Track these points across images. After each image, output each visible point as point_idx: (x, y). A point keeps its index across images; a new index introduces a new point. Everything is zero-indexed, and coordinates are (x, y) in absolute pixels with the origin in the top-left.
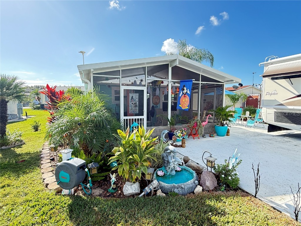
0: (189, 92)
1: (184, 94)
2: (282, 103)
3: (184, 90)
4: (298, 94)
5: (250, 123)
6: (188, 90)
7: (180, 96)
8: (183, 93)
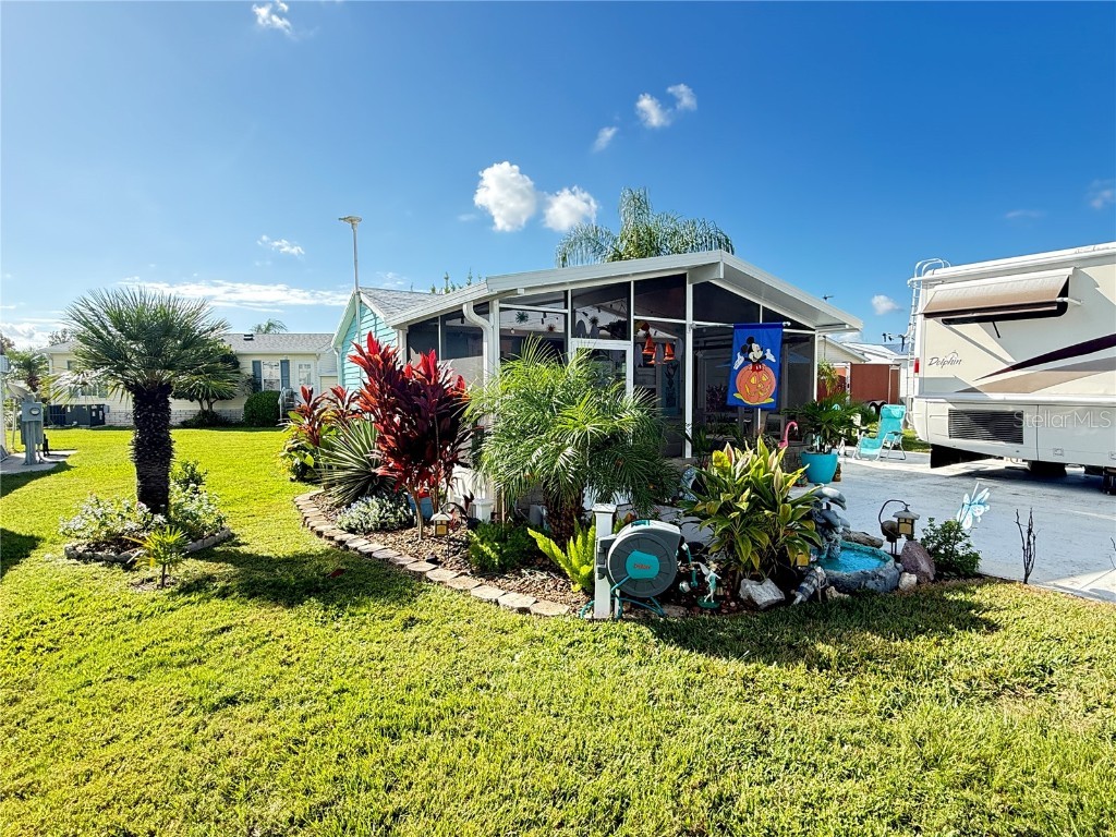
0: (770, 357)
1: (754, 364)
2: (974, 385)
3: (751, 350)
4: (1015, 362)
5: (866, 447)
6: (768, 350)
7: (736, 367)
8: (747, 359)
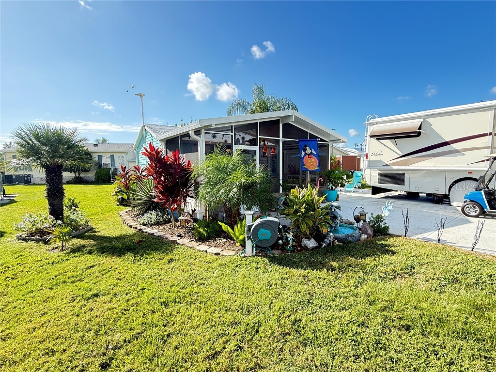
1: (308, 155)
2: (388, 163)
3: (306, 150)
5: (348, 188)
6: (313, 150)
7: (302, 156)
8: (306, 153)
